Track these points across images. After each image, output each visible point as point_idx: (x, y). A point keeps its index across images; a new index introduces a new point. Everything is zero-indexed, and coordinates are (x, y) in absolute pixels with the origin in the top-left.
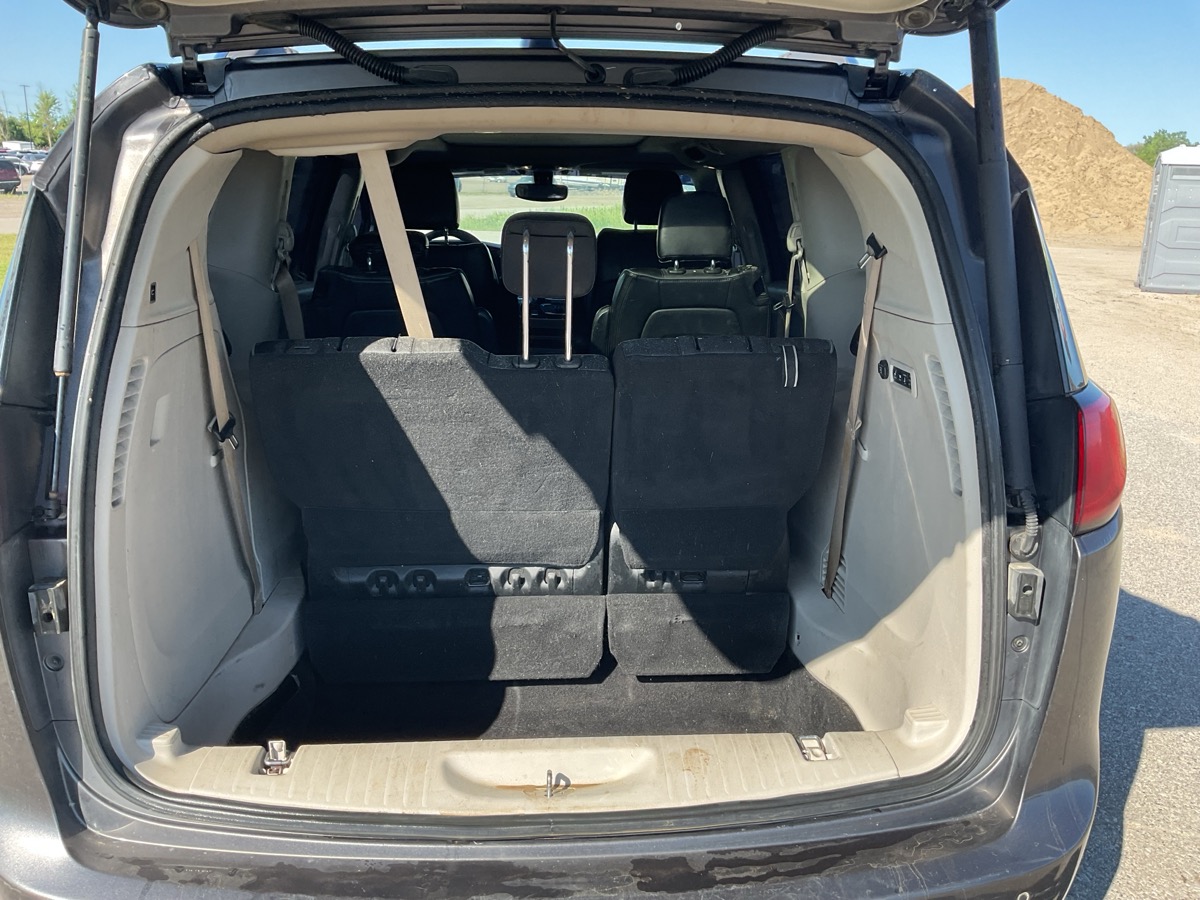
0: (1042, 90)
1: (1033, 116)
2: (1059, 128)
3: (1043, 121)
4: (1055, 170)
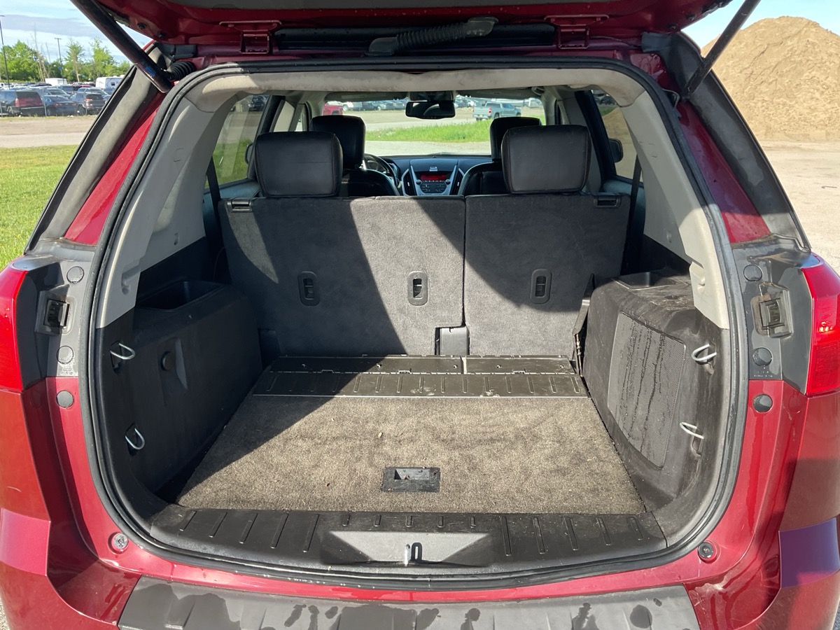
0: (816, 25)
1: (809, 46)
2: (830, 55)
3: (817, 50)
4: (827, 89)
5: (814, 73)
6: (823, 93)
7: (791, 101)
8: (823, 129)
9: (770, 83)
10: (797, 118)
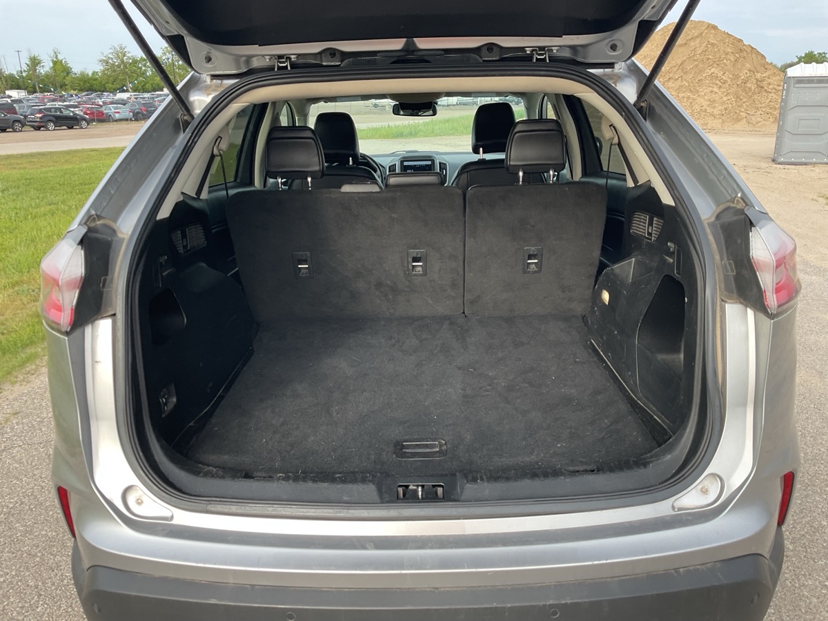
0: (715, 28)
1: (709, 46)
2: (727, 53)
3: (716, 49)
4: (724, 83)
5: (713, 70)
6: (720, 87)
7: (694, 95)
8: (720, 118)
9: (677, 79)
10: (699, 110)
